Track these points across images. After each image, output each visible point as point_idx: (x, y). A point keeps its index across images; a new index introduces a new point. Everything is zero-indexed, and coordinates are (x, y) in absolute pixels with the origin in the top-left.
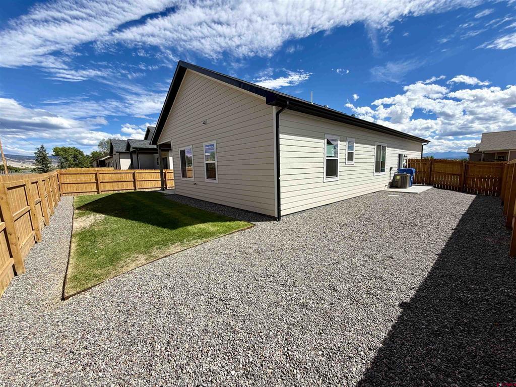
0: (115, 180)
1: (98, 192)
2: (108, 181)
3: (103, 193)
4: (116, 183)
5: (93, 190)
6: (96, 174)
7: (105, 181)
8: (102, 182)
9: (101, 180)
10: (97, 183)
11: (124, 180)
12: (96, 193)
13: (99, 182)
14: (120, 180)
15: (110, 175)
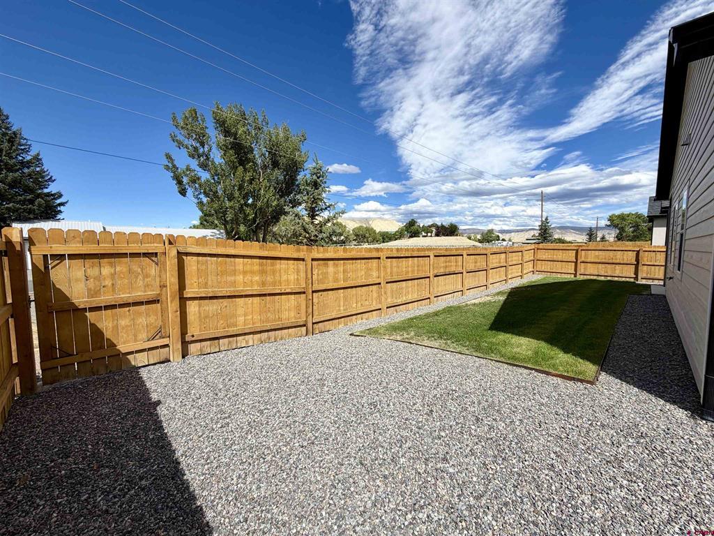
0: (603, 261)
1: (575, 276)
2: (592, 260)
3: (582, 276)
4: (603, 266)
5: (570, 271)
6: (577, 251)
7: (588, 260)
8: (583, 262)
9: (583, 259)
10: (576, 263)
11: (618, 261)
12: (573, 276)
13: (578, 262)
14: (610, 261)
15: (597, 253)
